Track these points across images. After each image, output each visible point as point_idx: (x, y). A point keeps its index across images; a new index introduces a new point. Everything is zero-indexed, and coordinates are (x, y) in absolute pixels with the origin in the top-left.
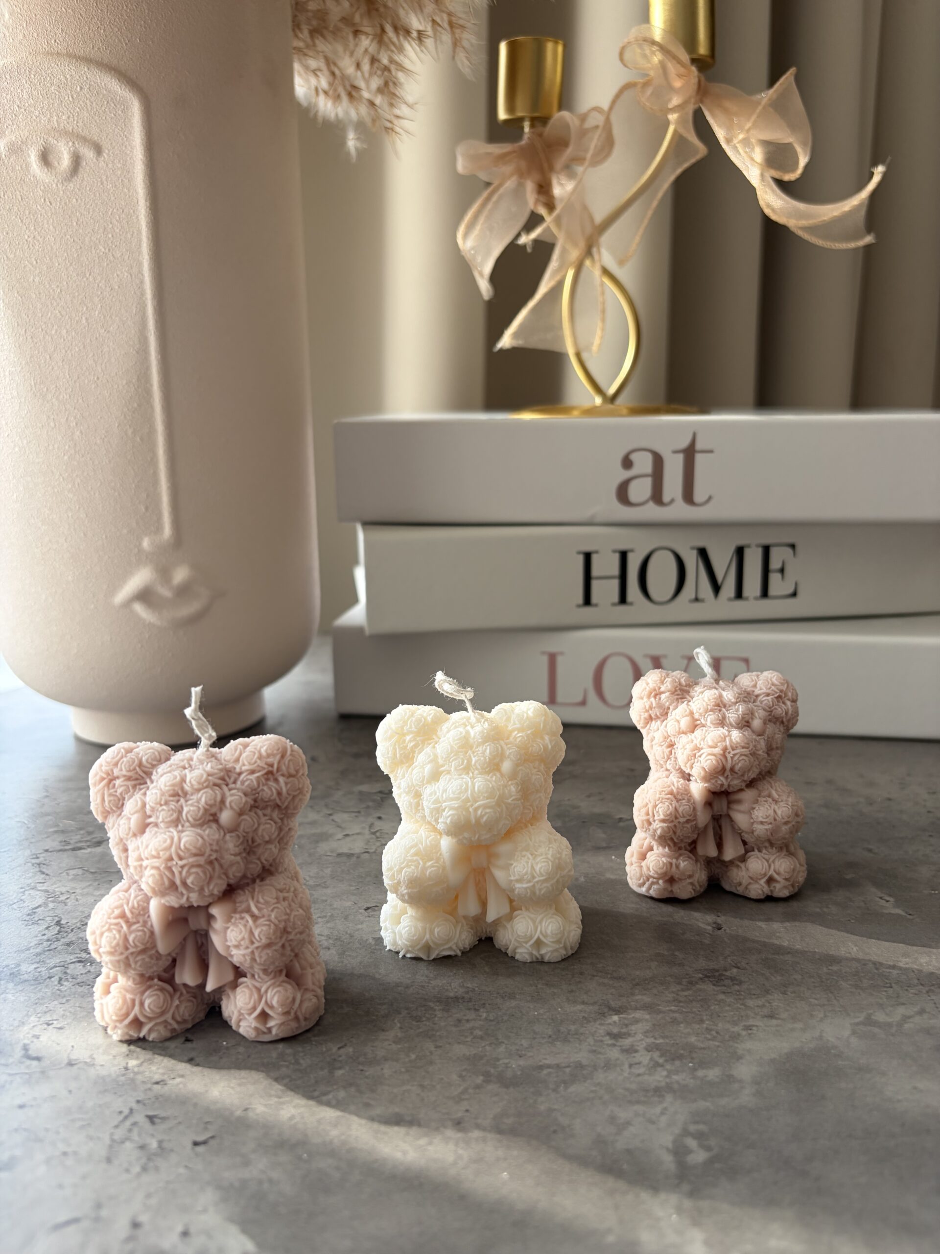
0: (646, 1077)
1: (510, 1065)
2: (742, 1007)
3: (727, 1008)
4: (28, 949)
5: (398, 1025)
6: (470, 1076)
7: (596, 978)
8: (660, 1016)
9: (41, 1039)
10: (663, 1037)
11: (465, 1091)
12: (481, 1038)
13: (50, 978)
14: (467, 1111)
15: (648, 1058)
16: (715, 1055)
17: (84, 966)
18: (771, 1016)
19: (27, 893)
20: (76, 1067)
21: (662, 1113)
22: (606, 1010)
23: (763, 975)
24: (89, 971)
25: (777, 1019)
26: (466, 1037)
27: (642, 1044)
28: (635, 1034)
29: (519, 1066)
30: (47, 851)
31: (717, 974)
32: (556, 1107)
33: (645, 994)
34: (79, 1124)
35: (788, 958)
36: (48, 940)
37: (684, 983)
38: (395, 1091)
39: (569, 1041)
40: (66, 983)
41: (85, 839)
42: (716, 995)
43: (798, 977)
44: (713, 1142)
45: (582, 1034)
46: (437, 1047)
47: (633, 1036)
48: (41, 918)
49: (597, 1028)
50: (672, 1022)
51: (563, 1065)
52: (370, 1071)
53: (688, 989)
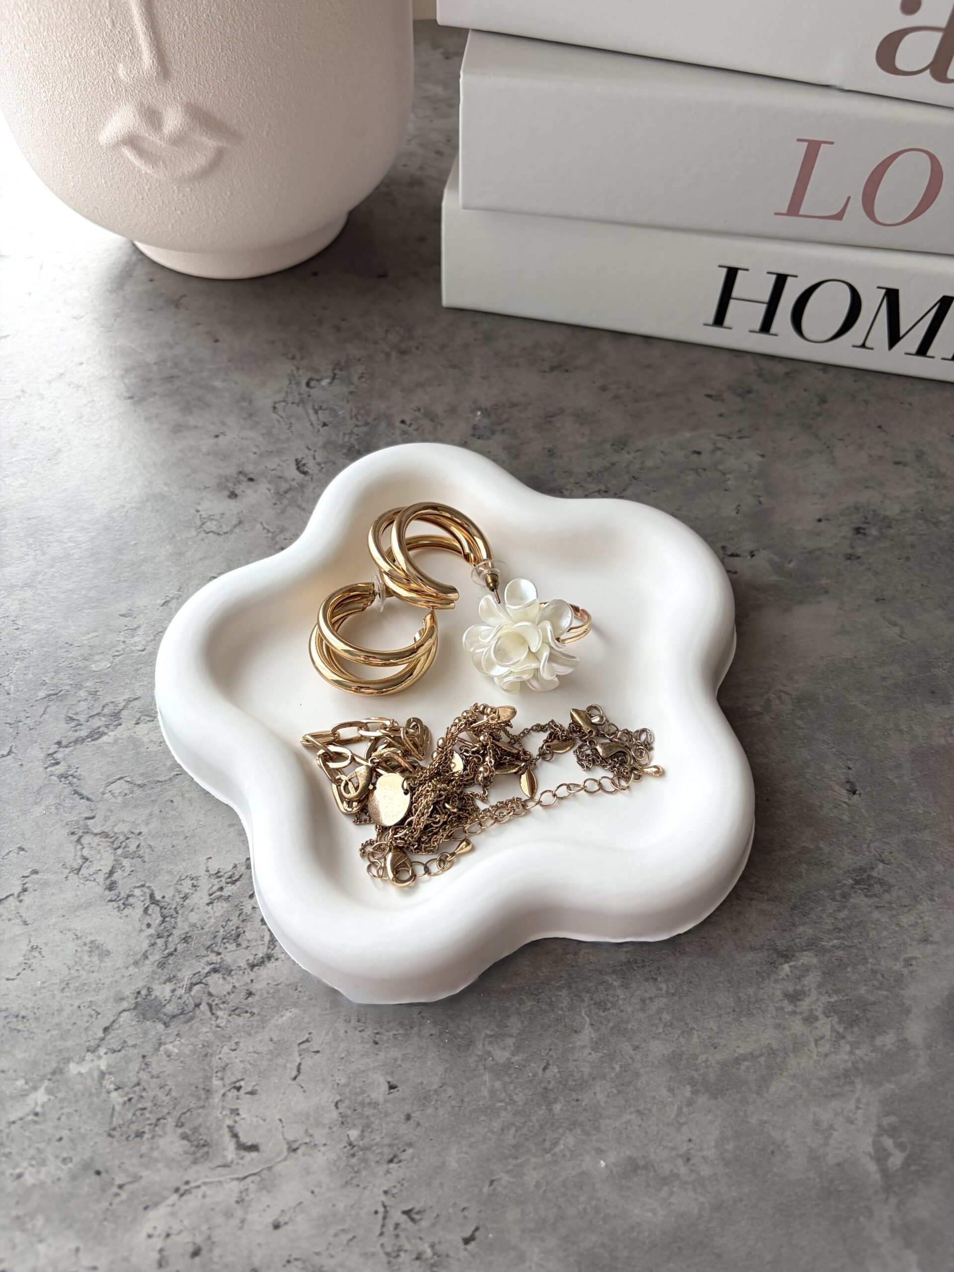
0: (833, 1057)
1: (709, 1063)
2: (897, 929)
3: (885, 933)
4: (145, 956)
5: (588, 1020)
6: (678, 1088)
7: (754, 902)
8: (827, 957)
9: (243, 1116)
10: (836, 992)
11: (680, 1109)
12: (671, 1025)
13: (197, 1006)
14: (690, 1140)
15: (829, 1027)
16: (886, 1011)
17: (224, 978)
18: (925, 940)
19: (83, 841)
20: (300, 1152)
21: (857, 1108)
22: (775, 956)
23: (908, 868)
24: (234, 987)
25: (932, 943)
26: (657, 1027)
27: (819, 1007)
28: (810, 990)
29: (718, 1063)
30: (59, 743)
31: (865, 876)
32: (765, 1118)
33: (805, 923)
34: (345, 1238)
35: (926, 836)
36: (159, 937)
37: (838, 898)
38: (617, 1124)
39: (753, 1015)
40: (220, 1013)
41: (95, 713)
42: (870, 912)
43: (939, 868)
44: (904, 1139)
45: (761, 1000)
46: (636, 1048)
47: (809, 995)
48: (127, 892)
49: (773, 988)
50: (839, 965)
51: (757, 1053)
52: (586, 1099)
53: (844, 907)
